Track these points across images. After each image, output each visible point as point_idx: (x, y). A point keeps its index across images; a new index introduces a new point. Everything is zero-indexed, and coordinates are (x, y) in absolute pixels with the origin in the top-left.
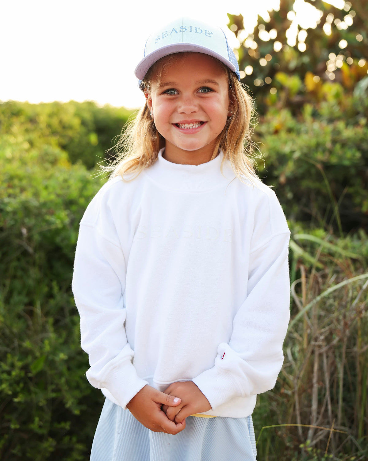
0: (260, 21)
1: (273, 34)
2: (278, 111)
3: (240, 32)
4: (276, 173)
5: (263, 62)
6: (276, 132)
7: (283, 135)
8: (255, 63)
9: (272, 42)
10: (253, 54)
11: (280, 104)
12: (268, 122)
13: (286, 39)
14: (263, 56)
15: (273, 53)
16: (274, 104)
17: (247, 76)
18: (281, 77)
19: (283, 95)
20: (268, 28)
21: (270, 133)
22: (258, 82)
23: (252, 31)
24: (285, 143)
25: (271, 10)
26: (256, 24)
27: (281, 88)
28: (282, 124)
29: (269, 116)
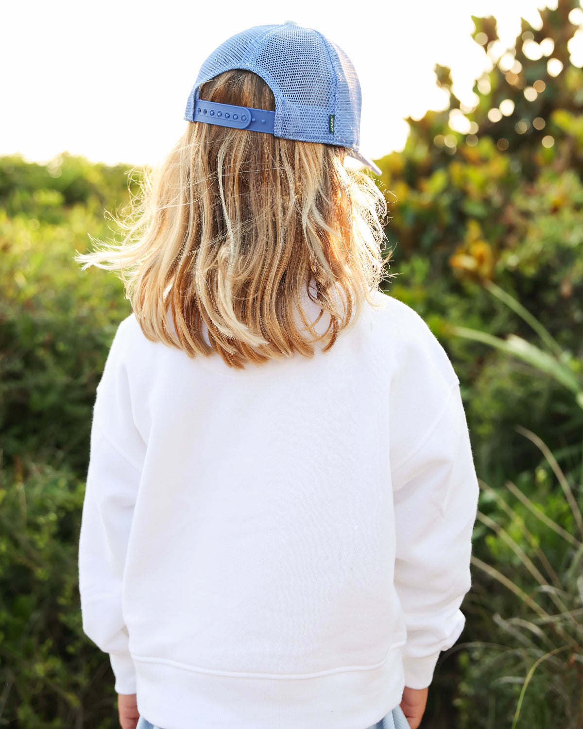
0: (526, 28)
1: (547, 46)
2: (558, 175)
3: (492, 46)
4: (555, 279)
5: (531, 95)
6: (555, 210)
7: (567, 215)
8: (517, 96)
9: (545, 60)
10: (514, 81)
11: (561, 163)
12: (542, 195)
13: (569, 55)
14: (530, 83)
15: (548, 79)
16: (549, 163)
17: (504, 118)
18: (561, 119)
19: (565, 149)
20: (539, 37)
21: (543, 212)
22: (523, 127)
23: (513, 43)
24: (571, 228)
25: (543, 8)
26: (518, 31)
27: (561, 136)
28: (565, 197)
29: (542, 183)
